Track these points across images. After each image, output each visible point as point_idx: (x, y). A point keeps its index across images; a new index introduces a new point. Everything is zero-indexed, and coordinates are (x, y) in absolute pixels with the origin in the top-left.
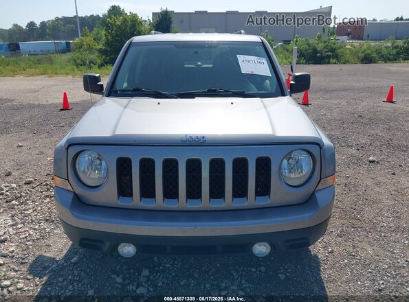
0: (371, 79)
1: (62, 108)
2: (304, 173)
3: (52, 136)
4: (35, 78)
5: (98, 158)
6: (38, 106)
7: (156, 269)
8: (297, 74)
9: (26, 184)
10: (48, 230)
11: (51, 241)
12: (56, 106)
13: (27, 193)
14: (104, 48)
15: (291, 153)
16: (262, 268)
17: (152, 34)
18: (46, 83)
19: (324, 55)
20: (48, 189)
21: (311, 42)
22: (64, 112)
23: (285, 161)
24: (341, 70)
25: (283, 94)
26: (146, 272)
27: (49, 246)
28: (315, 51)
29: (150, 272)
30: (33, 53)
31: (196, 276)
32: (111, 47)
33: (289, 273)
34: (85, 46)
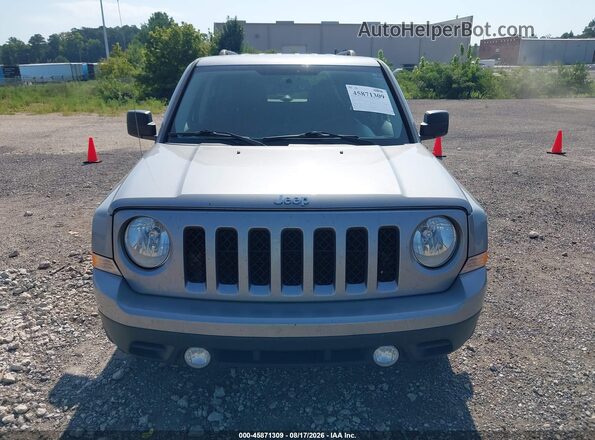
0: (530, 120)
1: (86, 160)
2: (445, 249)
3: (74, 200)
4: (44, 116)
5: (156, 229)
6: (51, 157)
7: (235, 387)
8: (430, 112)
9: (40, 268)
10: (76, 334)
11: (83, 348)
12: (77, 157)
13: (43, 282)
14: (144, 73)
15: (425, 221)
16: (384, 385)
17: (222, 54)
18: (61, 125)
19: (462, 86)
20: (73, 277)
21: (443, 66)
22: (89, 166)
23: (418, 233)
24: (487, 107)
25: (411, 141)
26: (220, 392)
27: (79, 356)
28: (449, 80)
29: (226, 392)
30: (41, 80)
31: (292, 396)
32: (154, 72)
33: (422, 391)
34: (116, 71)
